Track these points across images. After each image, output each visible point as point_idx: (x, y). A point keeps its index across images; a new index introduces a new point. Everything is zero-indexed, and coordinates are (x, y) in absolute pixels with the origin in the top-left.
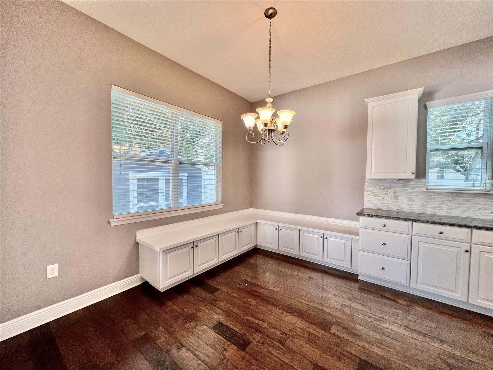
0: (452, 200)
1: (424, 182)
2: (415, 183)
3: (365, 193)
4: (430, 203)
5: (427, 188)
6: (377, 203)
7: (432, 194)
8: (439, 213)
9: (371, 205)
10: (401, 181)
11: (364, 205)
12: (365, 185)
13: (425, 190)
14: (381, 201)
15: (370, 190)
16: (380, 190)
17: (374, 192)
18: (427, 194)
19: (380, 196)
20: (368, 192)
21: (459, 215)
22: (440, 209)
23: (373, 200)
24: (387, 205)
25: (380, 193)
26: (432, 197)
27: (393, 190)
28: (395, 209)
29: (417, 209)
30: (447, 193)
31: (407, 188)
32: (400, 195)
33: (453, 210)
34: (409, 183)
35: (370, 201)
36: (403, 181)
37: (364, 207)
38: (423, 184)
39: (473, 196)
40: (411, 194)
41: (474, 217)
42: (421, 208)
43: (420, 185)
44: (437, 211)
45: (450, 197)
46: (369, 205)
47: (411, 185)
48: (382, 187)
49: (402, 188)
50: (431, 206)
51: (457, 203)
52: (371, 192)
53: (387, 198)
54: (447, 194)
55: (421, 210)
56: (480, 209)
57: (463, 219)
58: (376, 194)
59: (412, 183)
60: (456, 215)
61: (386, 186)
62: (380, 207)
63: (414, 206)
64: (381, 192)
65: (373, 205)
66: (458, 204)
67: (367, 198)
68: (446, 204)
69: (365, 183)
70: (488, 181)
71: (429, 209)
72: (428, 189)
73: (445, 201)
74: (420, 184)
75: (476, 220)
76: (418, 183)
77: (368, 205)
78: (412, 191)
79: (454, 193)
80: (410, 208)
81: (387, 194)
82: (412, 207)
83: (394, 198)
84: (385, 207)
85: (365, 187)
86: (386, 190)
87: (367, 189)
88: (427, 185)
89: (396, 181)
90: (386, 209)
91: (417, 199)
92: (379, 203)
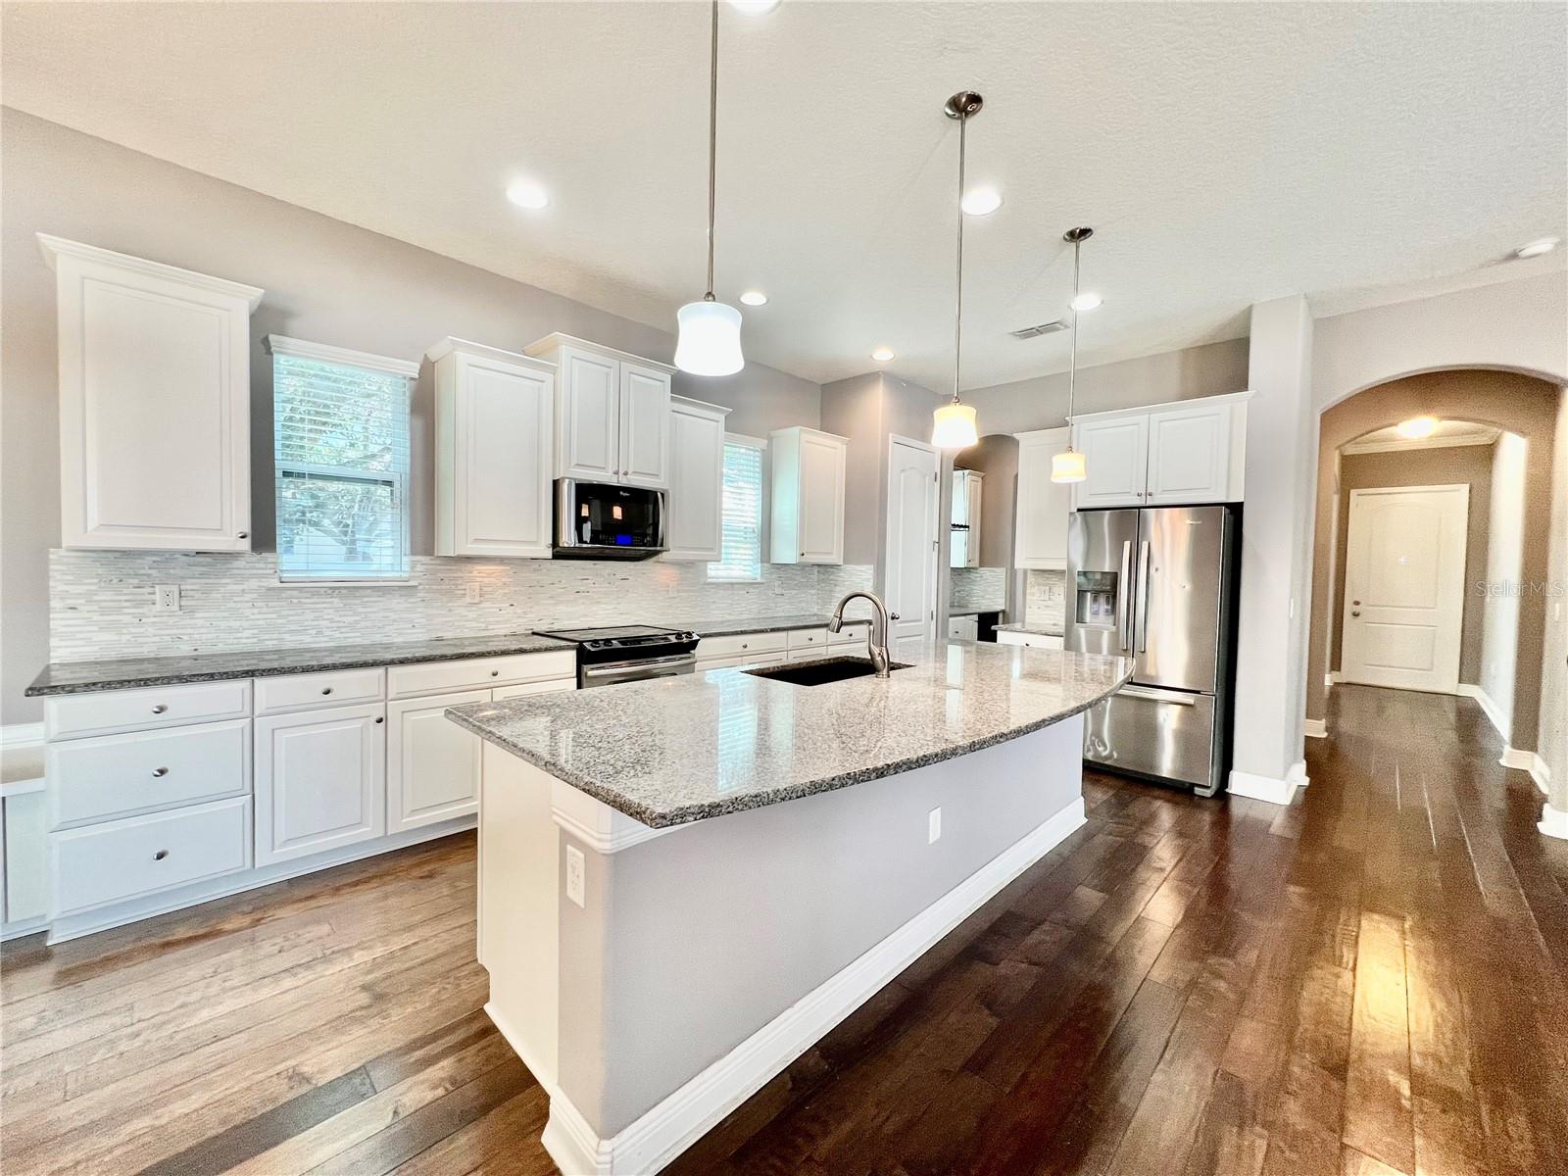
0: (341, 605)
1: (274, 560)
2: (248, 565)
3: (54, 604)
4: (291, 618)
5: (281, 578)
6: (116, 638)
7: (295, 593)
8: (315, 643)
9: (87, 649)
10: (201, 559)
11: (52, 654)
12: (51, 573)
13: (276, 583)
14: (133, 630)
15: (81, 594)
16: (125, 591)
17: (96, 598)
18: (284, 595)
19: (126, 611)
20: (69, 601)
21: (358, 641)
22: (314, 632)
23: (95, 628)
24: (157, 639)
25: (126, 601)
26: (295, 601)
27: (176, 589)
28: (185, 649)
29: (255, 640)
30: (330, 588)
31: (224, 581)
32: (200, 603)
33: (344, 630)
34: (229, 566)
35: (78, 636)
36: (209, 560)
37: (52, 661)
38: (270, 566)
39: (380, 593)
40: (235, 599)
41: (385, 640)
42: (267, 637)
43: (262, 569)
44: (308, 639)
45: (336, 600)
46: (77, 650)
47: (235, 571)
48: (131, 581)
49: (207, 581)
50: (293, 627)
51: (351, 613)
52: (82, 601)
53: (155, 617)
54: (330, 592)
55: (268, 643)
56: (395, 621)
57: (365, 648)
58: (104, 604)
59: (240, 563)
60: (349, 642)
61: (149, 575)
62: (126, 650)
63: (247, 633)
64: (127, 598)
65: (96, 648)
66: (356, 614)
67: (64, 626)
68: (329, 617)
69: (52, 567)
70: (405, 559)
71: (287, 637)
72: (283, 580)
73: (326, 611)
74: (263, 566)
75: (387, 647)
76: (257, 565)
77: (69, 650)
78: (240, 587)
79: (345, 588)
80: (236, 641)
81: (154, 604)
82: (239, 635)
83: (181, 613)
84: (147, 651)
85: (51, 584)
86: (150, 590)
87: (61, 587)
88: (281, 571)
89: (184, 558)
90: (152, 655)
91: (256, 611)
92: (125, 638)
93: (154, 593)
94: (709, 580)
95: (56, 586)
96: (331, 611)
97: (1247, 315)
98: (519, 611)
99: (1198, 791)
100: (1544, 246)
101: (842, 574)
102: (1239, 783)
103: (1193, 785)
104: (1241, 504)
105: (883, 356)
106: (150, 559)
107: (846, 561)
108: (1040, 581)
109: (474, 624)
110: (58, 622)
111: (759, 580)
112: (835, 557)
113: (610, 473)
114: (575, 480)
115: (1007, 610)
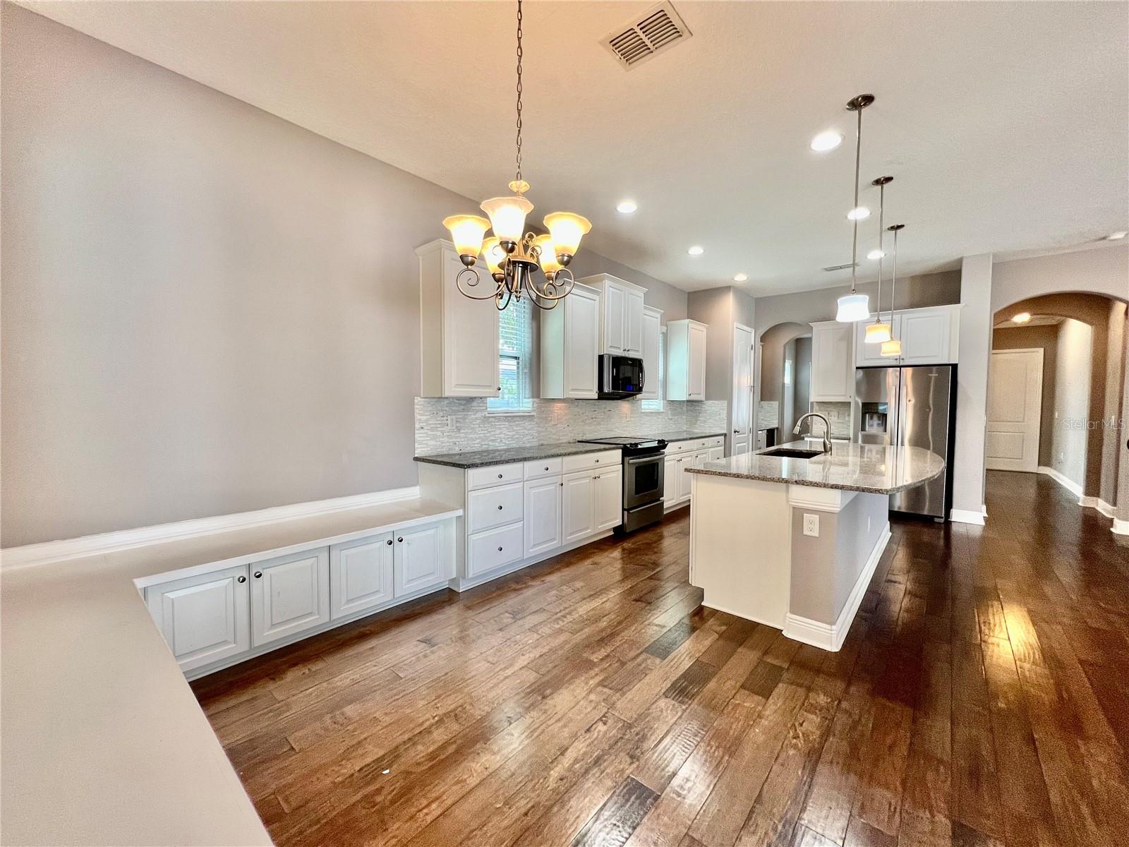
0: (509, 426)
3: (417, 426)
4: (492, 433)
5: (489, 411)
9: (426, 449)
11: (416, 452)
12: (415, 410)
13: (487, 414)
14: (441, 439)
15: (424, 420)
16: (439, 419)
17: (429, 422)
18: (490, 421)
19: (439, 429)
20: (421, 424)
22: (499, 440)
23: (429, 439)
25: (439, 424)
26: (493, 424)
27: (455, 418)
28: (456, 450)
31: (470, 413)
32: (462, 425)
33: (509, 439)
34: (471, 404)
35: (424, 442)
36: (465, 401)
37: (416, 456)
40: (474, 423)
42: (483, 443)
44: (497, 444)
45: (506, 423)
46: (423, 449)
47: (473, 407)
48: (441, 413)
49: (464, 413)
50: (492, 438)
51: (512, 430)
52: (424, 424)
53: (448, 432)
55: (484, 446)
56: (527, 434)
58: (432, 426)
59: (476, 403)
61: (446, 410)
62: (439, 450)
63: (477, 441)
64: (439, 422)
65: (429, 449)
67: (420, 437)
68: (504, 432)
69: (415, 407)
70: (530, 400)
71: (490, 443)
73: (503, 429)
76: (481, 404)
78: (476, 416)
79: (510, 416)
80: (473, 446)
81: (447, 425)
83: (456, 430)
85: (415, 415)
86: (446, 418)
87: (419, 417)
88: (489, 408)
89: (456, 401)
90: (446, 453)
91: (480, 429)
92: (439, 443)
93: (447, 420)
94: (643, 411)
95: (417, 417)
96: (505, 429)
97: (960, 261)
98: (571, 429)
99: (936, 520)
100: (1120, 235)
101: (704, 406)
102: (957, 515)
103: (933, 517)
104: (957, 365)
105: (741, 278)
106: (446, 401)
107: (707, 398)
108: (822, 408)
109: (554, 436)
110: (418, 435)
111: (662, 410)
112: (702, 397)
113: (622, 351)
114: (612, 355)
115: (780, 427)
